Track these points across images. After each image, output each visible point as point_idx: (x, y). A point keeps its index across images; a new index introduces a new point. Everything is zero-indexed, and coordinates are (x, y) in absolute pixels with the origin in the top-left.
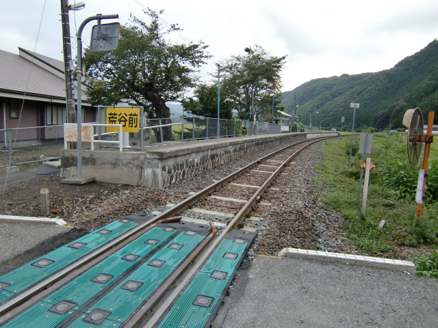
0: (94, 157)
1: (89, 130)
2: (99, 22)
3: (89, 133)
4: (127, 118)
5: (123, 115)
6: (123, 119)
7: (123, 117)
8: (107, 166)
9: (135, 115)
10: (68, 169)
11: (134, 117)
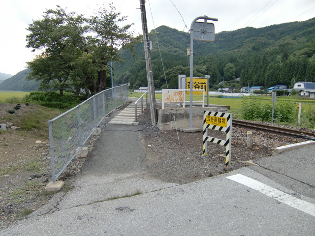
0: (188, 113)
1: (182, 94)
2: (206, 21)
3: (182, 96)
4: (200, 85)
5: (197, 83)
6: (197, 86)
7: (197, 84)
8: (197, 118)
9: (204, 83)
10: (168, 123)
11: (203, 85)
